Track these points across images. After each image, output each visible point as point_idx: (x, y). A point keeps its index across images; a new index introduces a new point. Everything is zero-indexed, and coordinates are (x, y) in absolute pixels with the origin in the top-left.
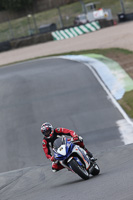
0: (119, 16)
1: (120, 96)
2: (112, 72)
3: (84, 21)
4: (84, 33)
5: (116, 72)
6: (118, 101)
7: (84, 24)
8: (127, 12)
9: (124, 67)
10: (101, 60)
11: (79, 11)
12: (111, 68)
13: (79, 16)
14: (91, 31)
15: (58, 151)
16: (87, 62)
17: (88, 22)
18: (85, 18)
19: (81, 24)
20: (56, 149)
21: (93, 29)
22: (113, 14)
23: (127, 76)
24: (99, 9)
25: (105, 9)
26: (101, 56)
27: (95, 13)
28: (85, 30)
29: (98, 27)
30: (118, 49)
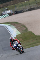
0: (15, 12)
1: (15, 36)
2: (13, 29)
3: (4, 14)
4: (4, 17)
5: (14, 29)
6: (14, 38)
7: (4, 15)
8: (17, 11)
9: (16, 27)
10: (9, 25)
11: (3, 11)
12: (12, 28)
13: (3, 12)
14: (6, 17)
15: (14, 45)
16: (5, 26)
17: (5, 14)
18: (5, 13)
19: (3, 15)
20: (14, 44)
21: (7, 16)
22: (13, 11)
23: (17, 30)
24: (9, 10)
25: (10, 10)
26: (9, 24)
27: (7, 11)
28: (4, 16)
29: (8, 16)
30: (14, 22)
